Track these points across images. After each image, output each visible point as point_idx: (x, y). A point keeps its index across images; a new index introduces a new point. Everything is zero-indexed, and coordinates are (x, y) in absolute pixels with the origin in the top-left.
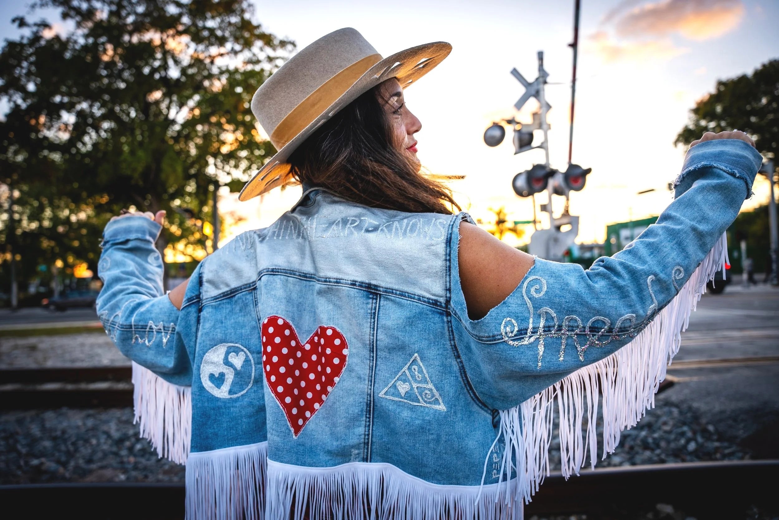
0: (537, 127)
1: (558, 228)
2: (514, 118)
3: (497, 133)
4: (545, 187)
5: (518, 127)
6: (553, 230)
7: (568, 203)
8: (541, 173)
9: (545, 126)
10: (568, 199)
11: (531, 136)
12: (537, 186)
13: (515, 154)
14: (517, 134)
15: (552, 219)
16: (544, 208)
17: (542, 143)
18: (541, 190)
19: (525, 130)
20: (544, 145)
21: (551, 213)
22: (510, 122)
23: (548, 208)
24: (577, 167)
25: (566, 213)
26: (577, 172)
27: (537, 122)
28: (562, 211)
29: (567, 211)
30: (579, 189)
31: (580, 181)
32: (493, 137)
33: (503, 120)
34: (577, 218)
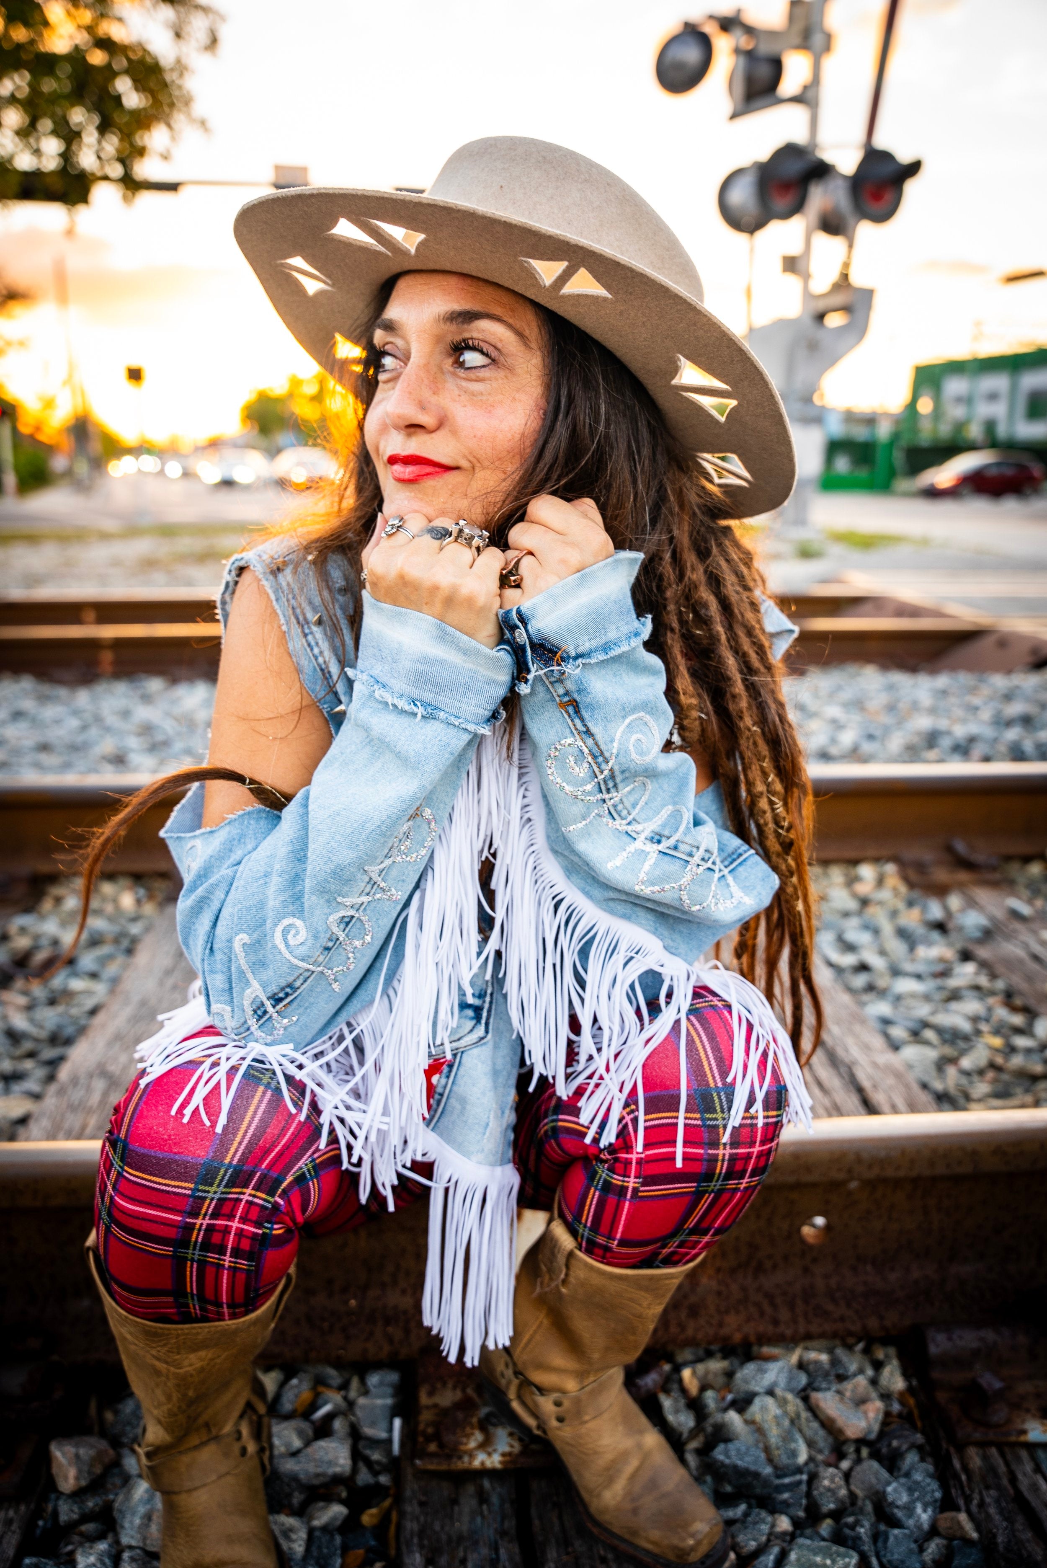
0: (797, 40)
1: (820, 317)
2: (739, 11)
3: (691, 54)
4: (797, 208)
5: (745, 42)
6: (808, 322)
7: (849, 257)
8: (794, 168)
9: (817, 40)
10: (851, 246)
11: (777, 65)
12: (781, 203)
13: (734, 116)
14: (742, 60)
15: (808, 295)
16: (791, 264)
17: (806, 88)
18: (786, 215)
19: (765, 48)
20: (810, 94)
21: (806, 277)
22: (727, 24)
23: (801, 265)
24: (886, 156)
25: (843, 282)
26: (886, 170)
27: (799, 26)
28: (833, 276)
29: (845, 276)
30: (883, 216)
31: (889, 196)
32: (680, 66)
33: (711, 17)
34: (868, 294)
